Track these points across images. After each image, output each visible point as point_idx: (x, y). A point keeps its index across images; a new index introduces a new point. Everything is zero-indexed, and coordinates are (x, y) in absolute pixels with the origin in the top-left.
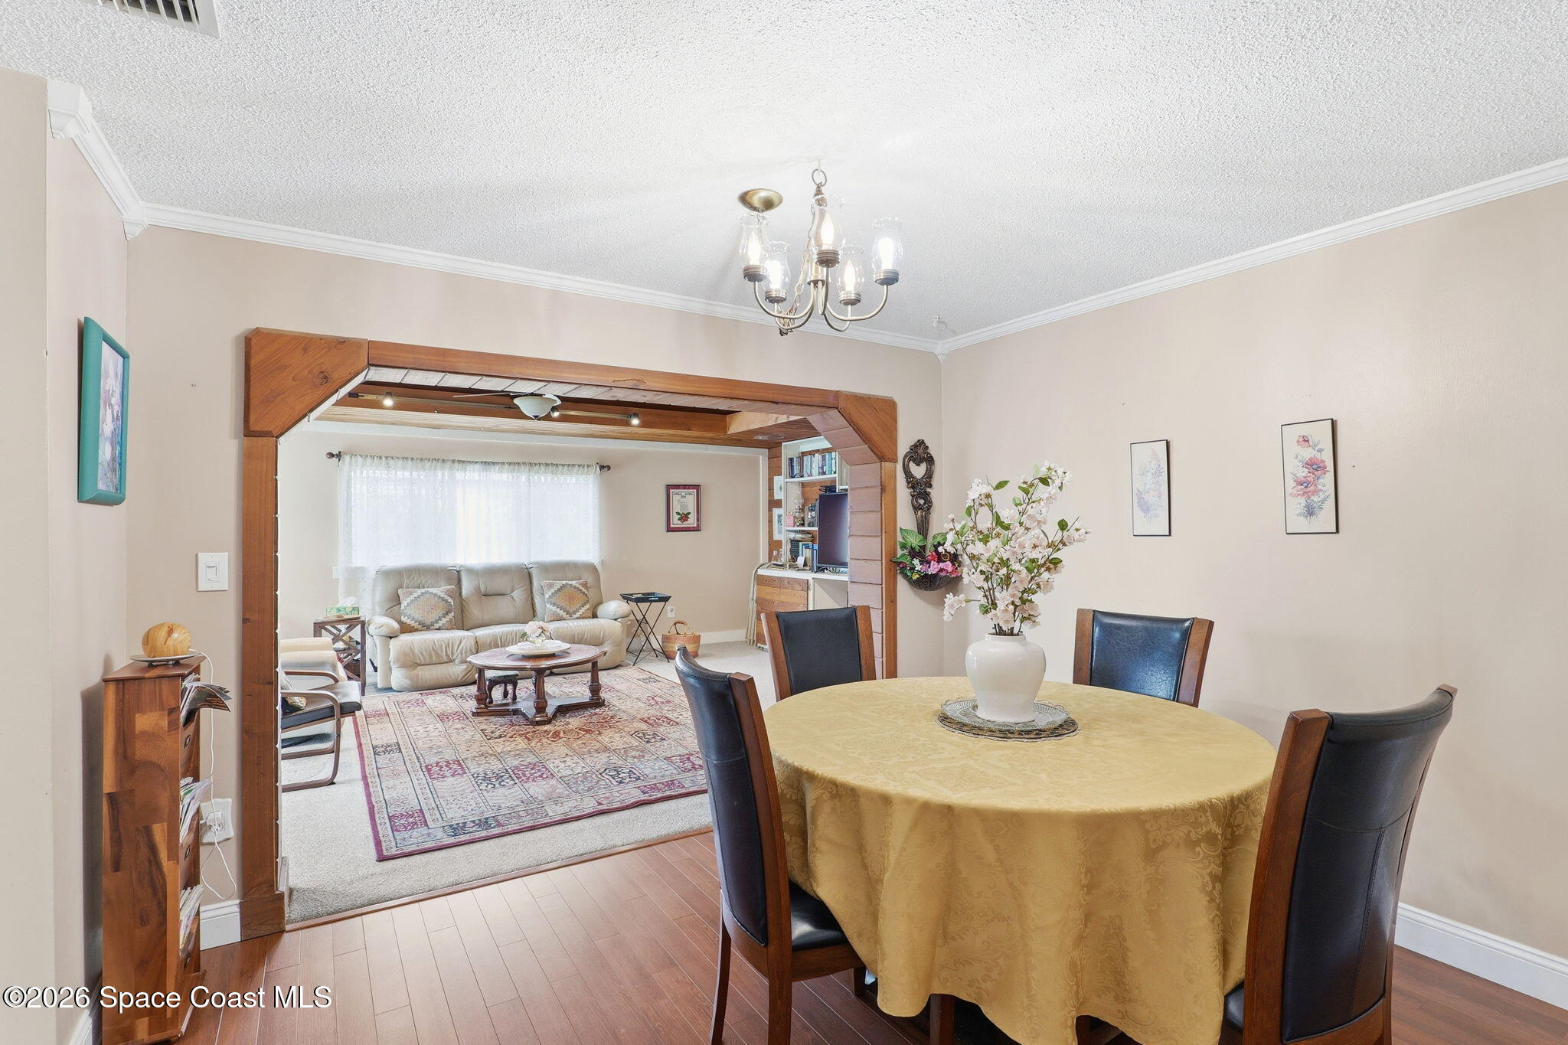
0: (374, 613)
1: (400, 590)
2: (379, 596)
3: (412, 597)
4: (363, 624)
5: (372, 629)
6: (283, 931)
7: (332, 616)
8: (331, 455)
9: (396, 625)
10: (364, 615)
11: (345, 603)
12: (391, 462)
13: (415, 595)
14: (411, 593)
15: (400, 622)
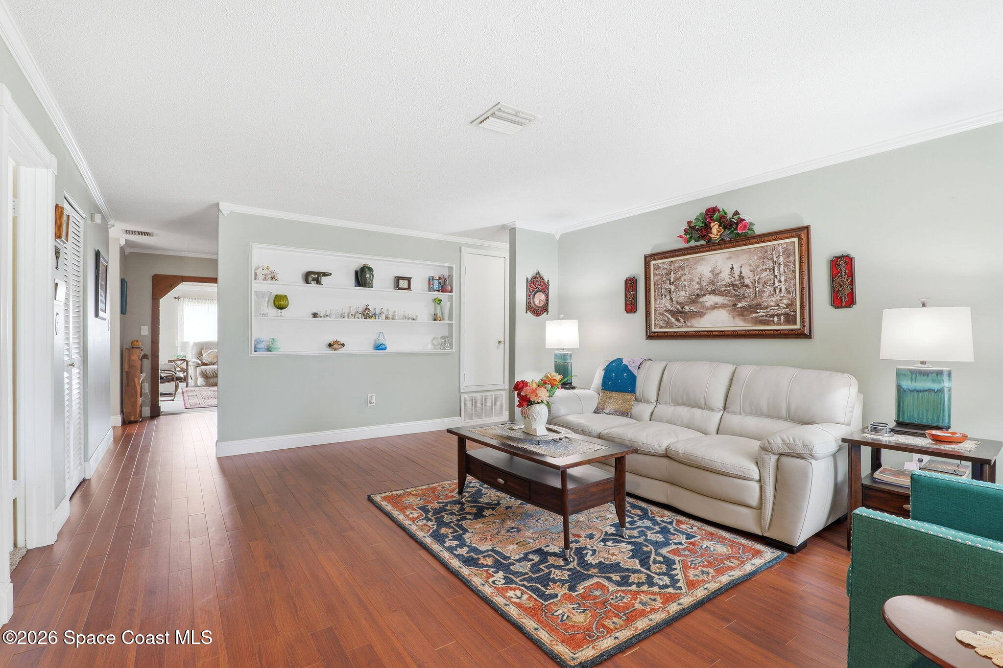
0: (192, 358)
1: (202, 350)
2: (194, 352)
3: (207, 353)
4: (187, 362)
5: (190, 363)
6: (160, 415)
7: (175, 358)
8: (176, 298)
9: (200, 362)
10: (188, 358)
11: (181, 354)
12: (200, 300)
13: (209, 352)
14: (207, 351)
15: (202, 362)
